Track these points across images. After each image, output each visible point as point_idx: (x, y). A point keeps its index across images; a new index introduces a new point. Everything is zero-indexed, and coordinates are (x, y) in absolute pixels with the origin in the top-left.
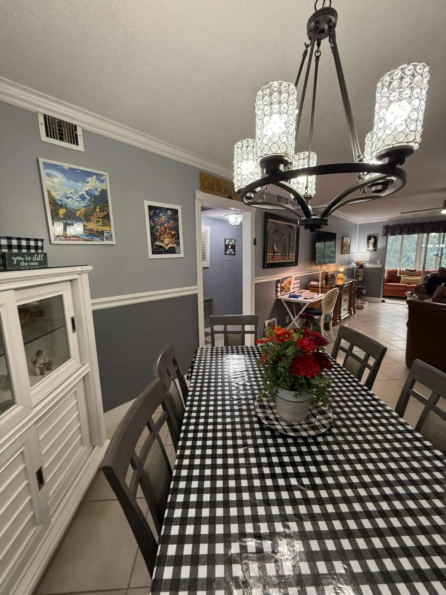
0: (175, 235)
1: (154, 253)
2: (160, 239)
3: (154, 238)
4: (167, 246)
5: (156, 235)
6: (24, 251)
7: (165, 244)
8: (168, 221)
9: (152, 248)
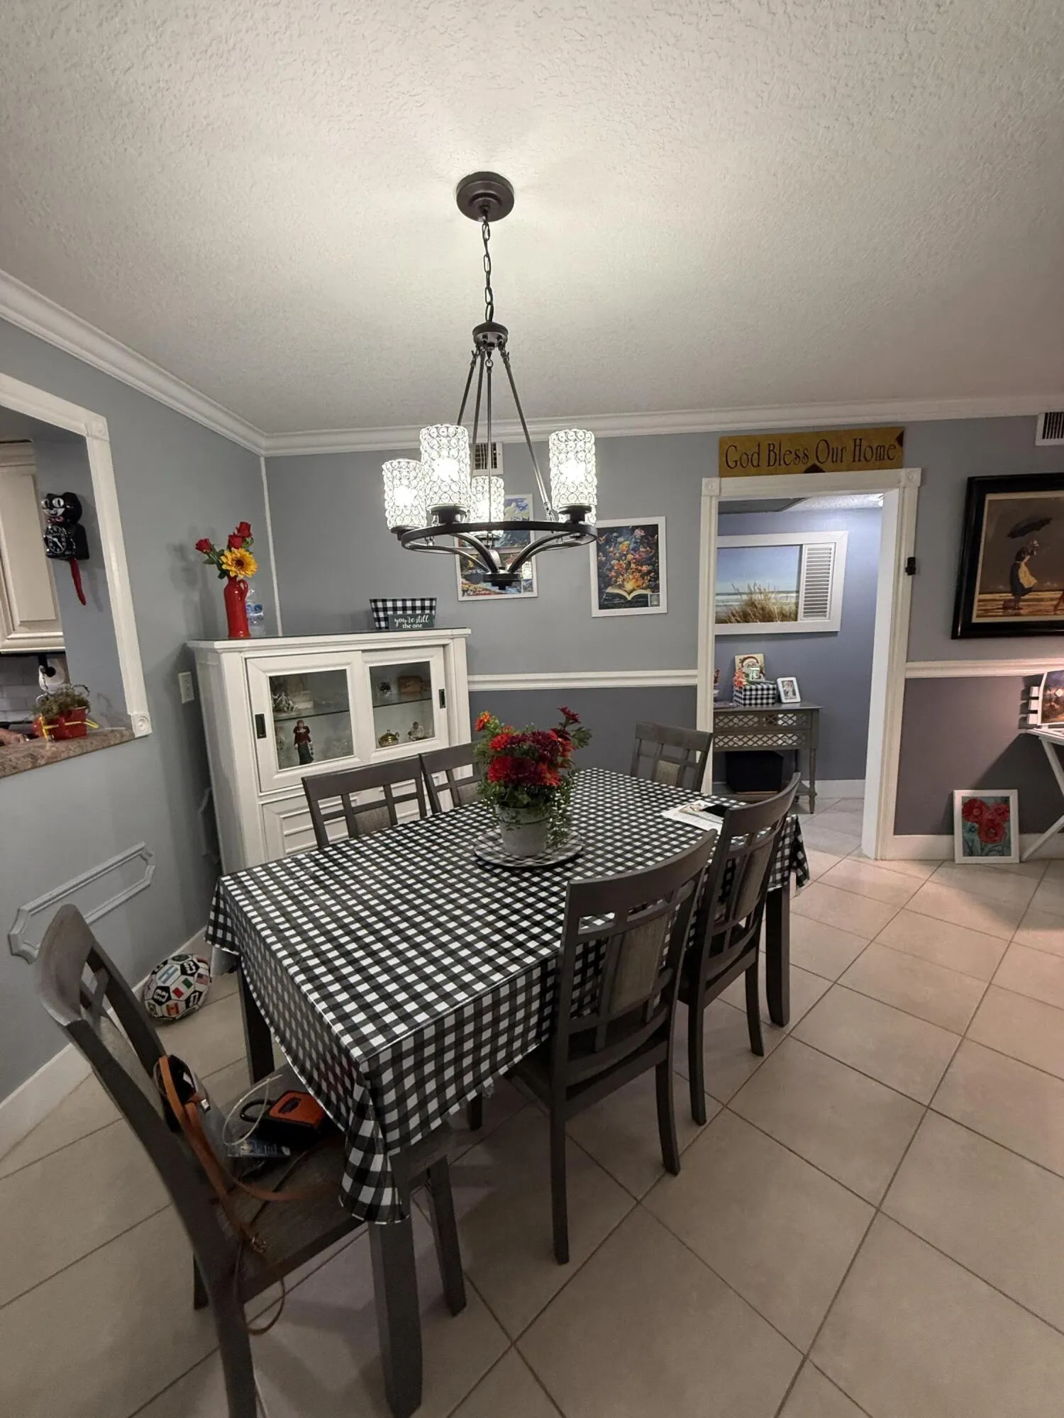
0: (649, 572)
1: (601, 607)
2: (616, 582)
3: (604, 581)
4: (629, 594)
5: (608, 576)
6: (409, 612)
7: (626, 591)
8: (635, 550)
9: (600, 598)
